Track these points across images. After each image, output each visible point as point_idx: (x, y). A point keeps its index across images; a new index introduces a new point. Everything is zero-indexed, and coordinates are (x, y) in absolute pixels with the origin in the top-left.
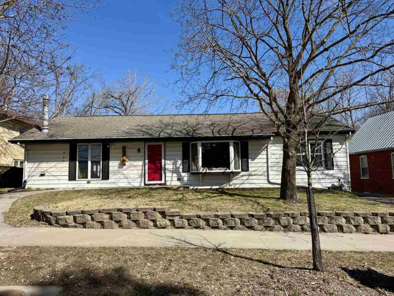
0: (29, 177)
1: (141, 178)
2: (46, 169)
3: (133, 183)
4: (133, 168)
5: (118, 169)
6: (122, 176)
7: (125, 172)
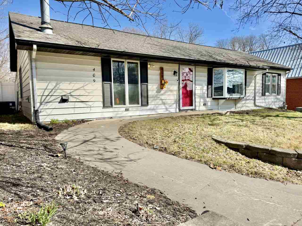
0: (41, 104)
1: (176, 104)
2: (69, 91)
3: (169, 109)
4: (169, 93)
5: (156, 94)
6: (160, 102)
7: (163, 97)
